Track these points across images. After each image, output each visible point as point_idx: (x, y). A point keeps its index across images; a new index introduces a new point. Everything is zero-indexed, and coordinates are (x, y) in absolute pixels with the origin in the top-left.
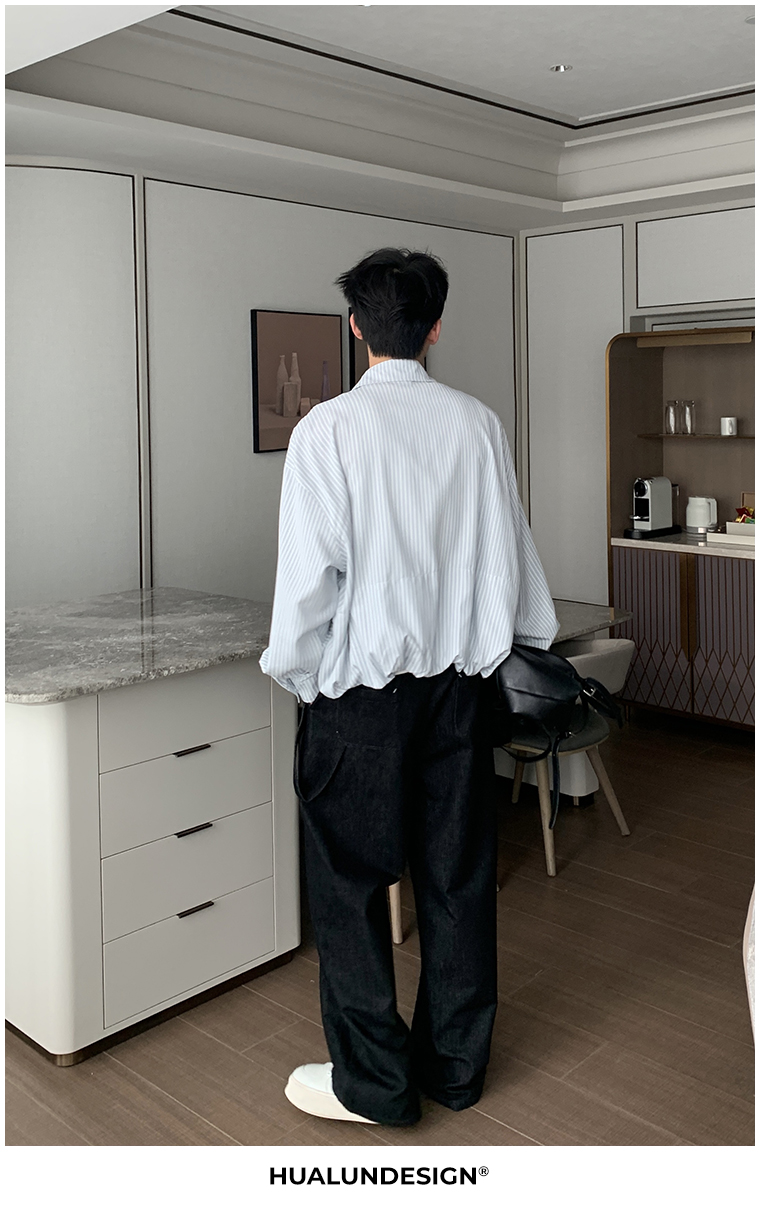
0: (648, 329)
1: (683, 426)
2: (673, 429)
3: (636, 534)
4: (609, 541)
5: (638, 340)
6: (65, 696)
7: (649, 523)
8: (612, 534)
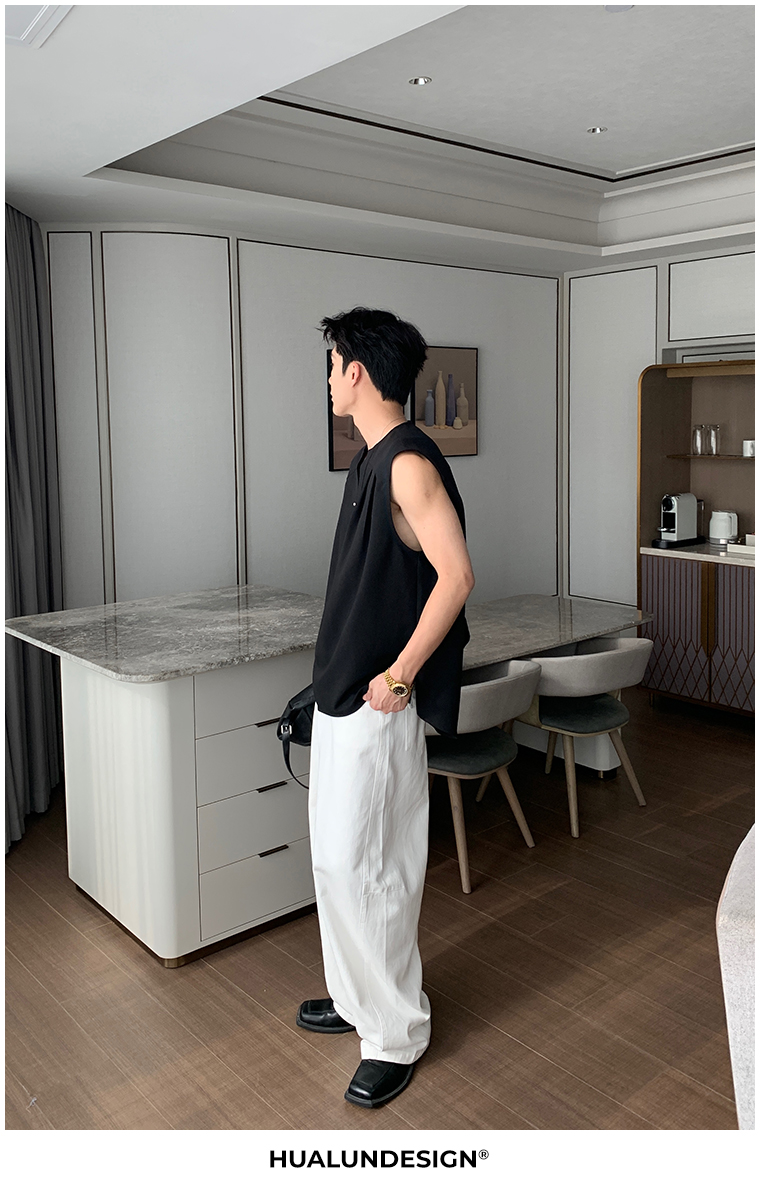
0: (679, 361)
1: (708, 448)
2: (699, 450)
3: (663, 544)
4: (638, 550)
5: (668, 371)
6: (166, 677)
7: (675, 534)
8: (641, 544)
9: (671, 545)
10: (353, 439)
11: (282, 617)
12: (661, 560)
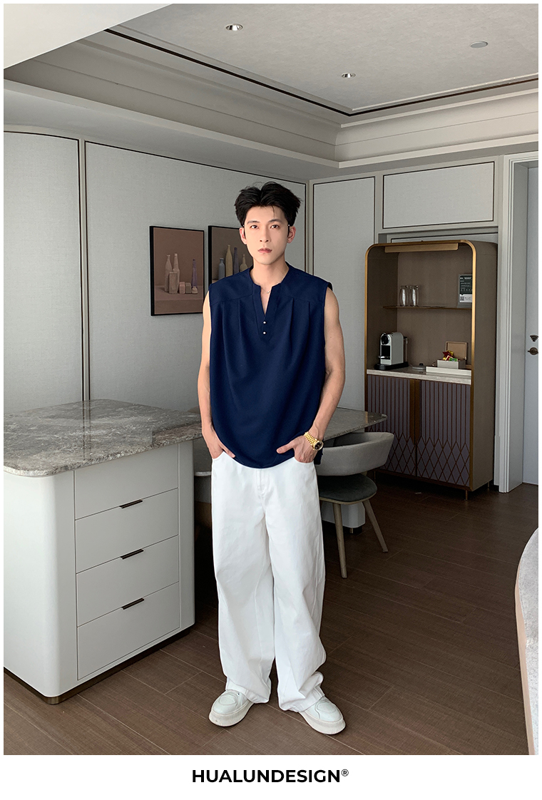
0: (389, 242)
1: (411, 301)
2: (404, 303)
3: (382, 367)
4: (366, 372)
5: (385, 248)
6: (57, 471)
7: (390, 360)
8: (367, 367)
9: (388, 368)
10: (168, 292)
11: (134, 423)
12: (381, 378)
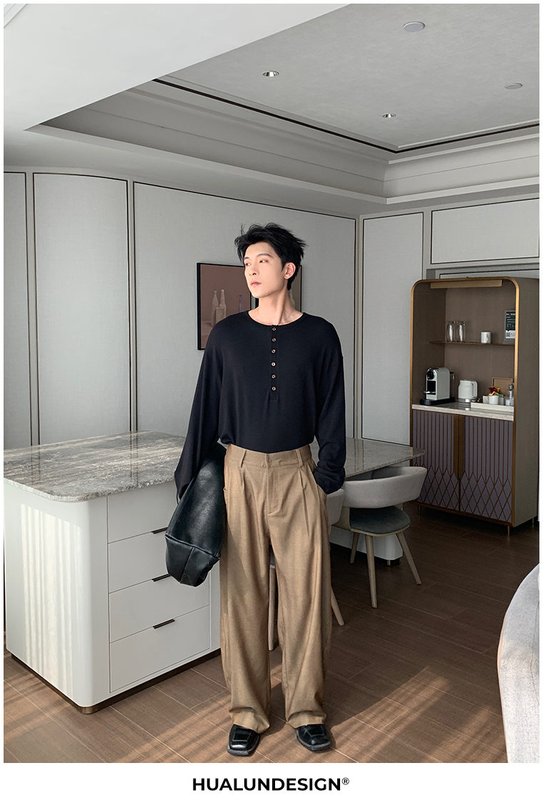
0: (437, 277)
1: (457, 337)
2: (451, 338)
3: (427, 402)
4: (411, 407)
5: (432, 284)
7: (436, 396)
8: (413, 402)
9: (433, 403)
11: (170, 454)
12: (426, 413)
